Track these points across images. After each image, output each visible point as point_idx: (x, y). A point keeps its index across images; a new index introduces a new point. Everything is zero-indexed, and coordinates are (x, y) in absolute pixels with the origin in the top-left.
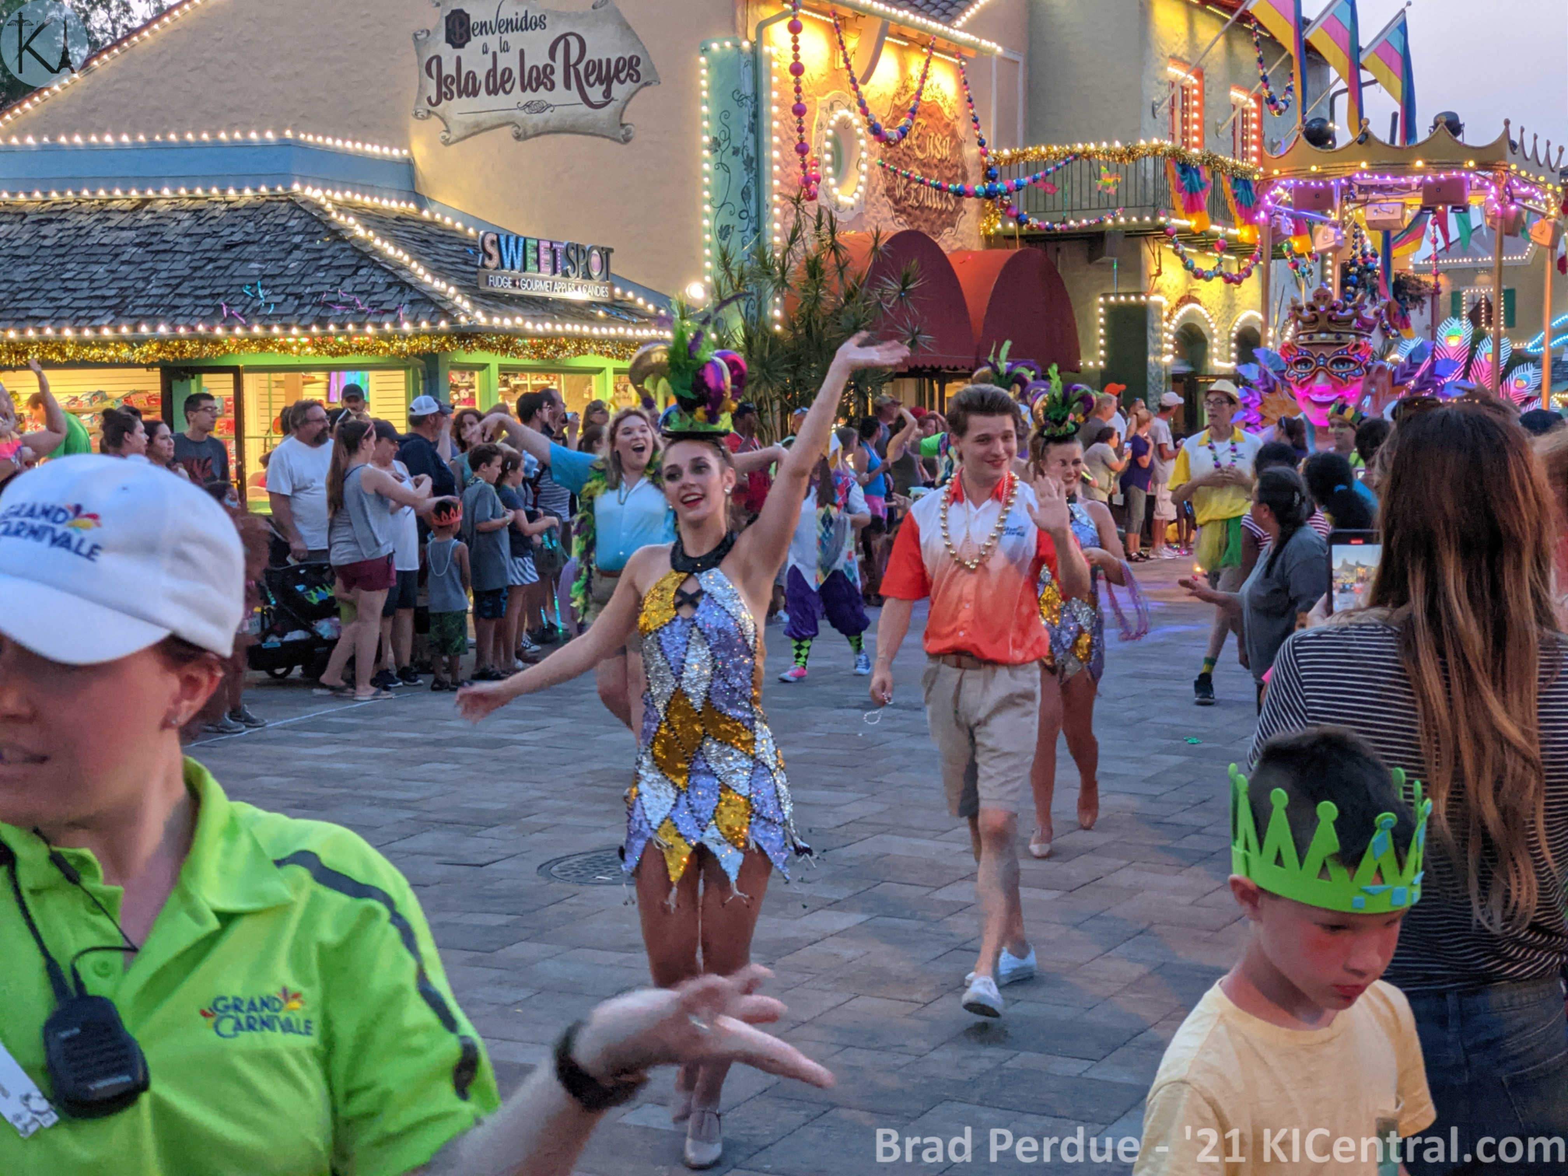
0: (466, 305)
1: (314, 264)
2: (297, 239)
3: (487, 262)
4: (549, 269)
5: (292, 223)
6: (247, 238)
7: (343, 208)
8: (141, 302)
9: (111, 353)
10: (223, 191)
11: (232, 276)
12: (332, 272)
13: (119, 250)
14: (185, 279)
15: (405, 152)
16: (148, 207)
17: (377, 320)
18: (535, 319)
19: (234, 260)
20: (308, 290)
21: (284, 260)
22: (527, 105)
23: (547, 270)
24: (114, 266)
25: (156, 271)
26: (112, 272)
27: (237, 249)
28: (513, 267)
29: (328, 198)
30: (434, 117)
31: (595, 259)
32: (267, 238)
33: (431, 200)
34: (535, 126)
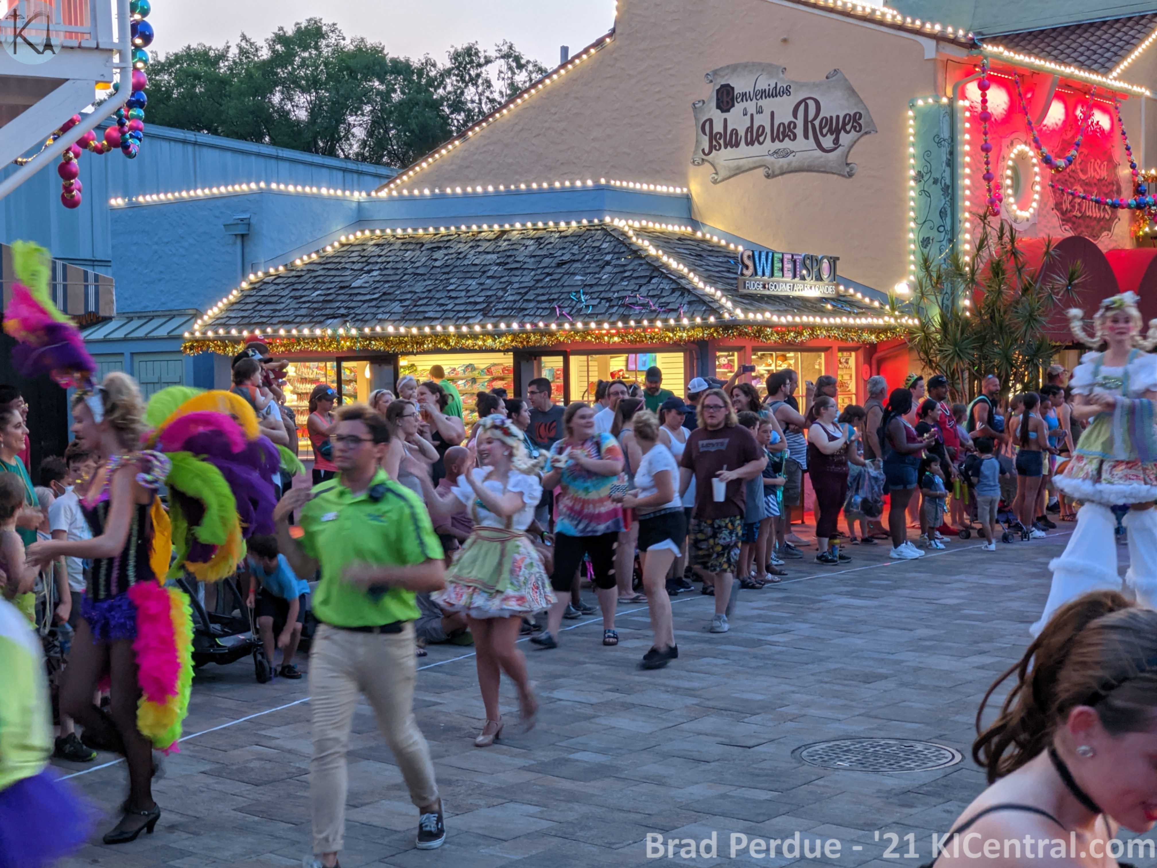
0: (729, 305)
1: (620, 276)
2: (608, 258)
3: (745, 272)
4: (791, 275)
5: (605, 245)
6: (573, 258)
7: (641, 232)
8: (500, 306)
9: (480, 343)
10: (557, 224)
11: (563, 286)
12: (633, 282)
13: (486, 269)
14: (530, 288)
15: (685, 190)
16: (505, 237)
17: (664, 316)
18: (781, 313)
19: (564, 274)
20: (616, 295)
21: (599, 273)
22: (775, 152)
23: (789, 275)
24: (482, 281)
25: (511, 283)
26: (481, 284)
27: (566, 266)
28: (764, 274)
29: (630, 227)
30: (707, 164)
31: (825, 264)
32: (587, 257)
33: (704, 225)
34: (781, 167)
